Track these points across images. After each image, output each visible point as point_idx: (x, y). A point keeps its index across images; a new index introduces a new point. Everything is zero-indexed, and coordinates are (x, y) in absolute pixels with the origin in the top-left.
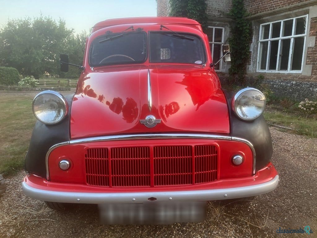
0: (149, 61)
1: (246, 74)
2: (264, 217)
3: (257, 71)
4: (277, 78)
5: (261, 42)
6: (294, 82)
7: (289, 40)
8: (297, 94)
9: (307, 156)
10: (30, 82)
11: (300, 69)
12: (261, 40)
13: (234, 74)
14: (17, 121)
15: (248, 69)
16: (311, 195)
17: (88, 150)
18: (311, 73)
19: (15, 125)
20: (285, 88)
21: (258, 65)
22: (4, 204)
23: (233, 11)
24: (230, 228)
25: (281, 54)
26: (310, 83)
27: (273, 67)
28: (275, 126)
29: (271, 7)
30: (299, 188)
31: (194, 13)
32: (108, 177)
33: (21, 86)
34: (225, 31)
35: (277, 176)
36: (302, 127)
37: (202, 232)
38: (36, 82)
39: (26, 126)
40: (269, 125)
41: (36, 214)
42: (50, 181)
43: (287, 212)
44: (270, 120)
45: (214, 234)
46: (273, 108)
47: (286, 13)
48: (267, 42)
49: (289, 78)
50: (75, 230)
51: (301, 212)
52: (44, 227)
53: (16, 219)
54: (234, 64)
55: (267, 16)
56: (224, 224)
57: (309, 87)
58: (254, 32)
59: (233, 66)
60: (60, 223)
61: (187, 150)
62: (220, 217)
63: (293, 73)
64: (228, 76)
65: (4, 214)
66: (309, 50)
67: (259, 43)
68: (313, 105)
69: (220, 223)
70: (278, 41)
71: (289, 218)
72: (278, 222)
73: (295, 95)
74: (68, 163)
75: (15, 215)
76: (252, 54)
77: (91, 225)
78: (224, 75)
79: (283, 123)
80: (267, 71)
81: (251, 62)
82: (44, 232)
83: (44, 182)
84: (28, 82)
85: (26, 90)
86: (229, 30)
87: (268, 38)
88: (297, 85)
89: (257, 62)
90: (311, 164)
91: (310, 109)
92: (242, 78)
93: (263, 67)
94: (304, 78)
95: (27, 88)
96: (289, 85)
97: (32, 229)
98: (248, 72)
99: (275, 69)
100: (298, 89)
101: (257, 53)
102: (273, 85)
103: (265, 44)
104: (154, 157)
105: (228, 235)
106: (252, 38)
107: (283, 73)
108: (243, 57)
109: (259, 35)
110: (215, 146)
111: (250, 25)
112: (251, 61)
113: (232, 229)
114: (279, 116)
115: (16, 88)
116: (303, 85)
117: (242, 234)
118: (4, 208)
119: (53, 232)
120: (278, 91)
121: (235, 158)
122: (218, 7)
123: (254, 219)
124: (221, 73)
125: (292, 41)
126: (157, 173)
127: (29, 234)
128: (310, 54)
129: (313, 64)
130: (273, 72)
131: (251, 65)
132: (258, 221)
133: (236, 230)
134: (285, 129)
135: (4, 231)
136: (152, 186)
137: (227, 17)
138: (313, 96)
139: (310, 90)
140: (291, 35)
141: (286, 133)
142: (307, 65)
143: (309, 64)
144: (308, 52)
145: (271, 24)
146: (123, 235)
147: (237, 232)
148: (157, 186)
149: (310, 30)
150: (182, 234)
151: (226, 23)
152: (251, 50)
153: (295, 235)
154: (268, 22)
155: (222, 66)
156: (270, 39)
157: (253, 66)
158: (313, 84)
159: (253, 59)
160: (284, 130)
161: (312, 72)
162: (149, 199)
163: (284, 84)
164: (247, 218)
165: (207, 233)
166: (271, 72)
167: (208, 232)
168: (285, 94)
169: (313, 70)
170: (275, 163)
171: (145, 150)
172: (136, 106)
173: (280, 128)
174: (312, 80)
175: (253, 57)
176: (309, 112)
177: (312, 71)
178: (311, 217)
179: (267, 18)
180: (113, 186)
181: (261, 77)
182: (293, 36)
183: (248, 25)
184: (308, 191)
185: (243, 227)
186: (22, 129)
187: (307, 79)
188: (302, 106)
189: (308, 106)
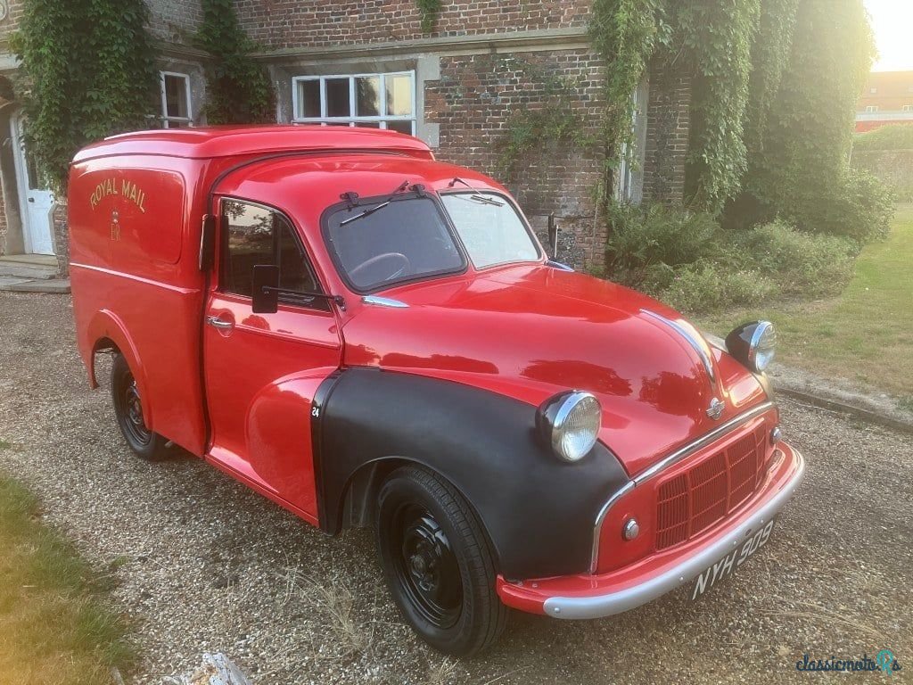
7: (375, 125)
12: (300, 117)
23: (207, 31)
29: (320, 39)
31: (119, 29)
34: (192, 84)
47: (363, 60)
55: (311, 60)
58: (279, 97)
86: (202, 82)
87: (318, 115)
106: (275, 112)
109: (292, 104)
111: (267, 77)
122: (166, 14)
137: (194, 46)
140: (379, 115)
145: (322, 79)
149: (426, 109)
151: (193, 63)
154: (315, 74)
156: (325, 118)
179: (312, 64)
182: (384, 117)
183: (261, 76)
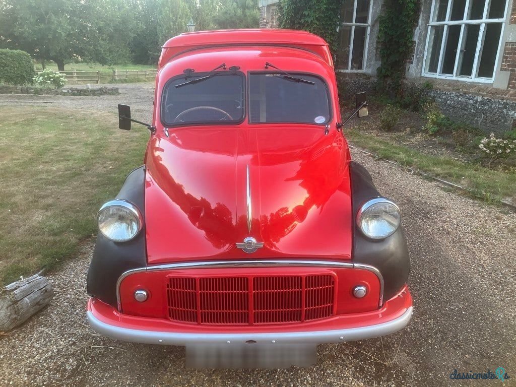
0: (249, 121)
1: (404, 78)
2: (394, 347)
3: (422, 75)
4: (454, 90)
5: (432, 26)
6: (479, 99)
7: (478, 26)
8: (482, 117)
9: (473, 243)
10: (52, 78)
11: (491, 76)
12: (433, 22)
13: (386, 76)
14: (47, 167)
15: (409, 70)
16: (464, 313)
17: (170, 279)
18: (507, 85)
19: (44, 176)
20: (464, 107)
21: (426, 64)
22: (53, 318)
24: (349, 365)
25: (463, 49)
26: (504, 101)
27: (448, 69)
28: (438, 181)
30: (450, 301)
32: (196, 312)
33: (37, 86)
35: (411, 308)
36: (477, 185)
37: (312, 370)
38: (62, 77)
39: (60, 177)
40: (430, 177)
41: (99, 337)
42: (123, 313)
43: (426, 341)
44: (432, 168)
45: (328, 373)
46: (440, 143)
48: (443, 26)
49: (473, 90)
50: (152, 362)
51: (445, 341)
52: (112, 357)
53: (74, 343)
54: (385, 61)
56: (341, 358)
57: (501, 108)
58: (422, 9)
59: (385, 64)
60: (132, 350)
61: (296, 281)
62: (338, 348)
63: (479, 83)
64: (376, 80)
65: (57, 335)
66: (508, 47)
67: (430, 27)
68: (501, 146)
69: (337, 357)
70: (459, 27)
71: (427, 350)
72: (411, 356)
73: (479, 119)
74: (145, 293)
75: (72, 337)
76: (416, 46)
77: (173, 356)
78: (369, 78)
79: (451, 176)
80: (438, 75)
81: (414, 59)
82: (113, 364)
83: (115, 313)
84: (49, 78)
85: (47, 93)
86: (380, 2)
87: (444, 20)
88: (483, 103)
89: (424, 60)
90: (475, 258)
91: (495, 151)
92: (397, 84)
93: (433, 68)
94: (496, 92)
95: (49, 89)
96: (471, 101)
97: (98, 360)
98: (407, 76)
99: (451, 72)
100: (485, 110)
101: (425, 45)
102: (446, 100)
103: (438, 30)
104: (254, 290)
105: (345, 375)
106: (418, 19)
107: (464, 82)
108: (401, 50)
109: (430, 13)
110: (331, 276)
112: (415, 57)
113: (351, 366)
114: (448, 163)
115: (31, 88)
116: (492, 104)
117: (363, 373)
118: (54, 325)
119: (125, 364)
120: (453, 111)
121: (356, 289)
123: (381, 352)
124: (364, 75)
125: (482, 28)
126: (258, 309)
127: (95, 368)
128: (508, 53)
129: (511, 70)
130: (448, 78)
131: (414, 65)
132: (386, 354)
133: (356, 368)
134: (452, 186)
135: (62, 363)
136: (251, 325)
138: (507, 122)
139: (503, 112)
140: (482, 19)
141: (453, 196)
142: (502, 72)
143: (505, 70)
144: (505, 49)
146: (214, 371)
147: (357, 371)
148: (257, 324)
149: (512, 14)
150: (287, 372)
152: (416, 39)
153: (430, 376)
155: (367, 63)
156: (448, 22)
157: (417, 65)
158: (508, 104)
159: (417, 55)
160: (450, 190)
161: (509, 84)
162: (247, 342)
163: (463, 100)
164: (373, 349)
165: (319, 372)
166: (444, 78)
167: (321, 371)
168: (463, 116)
169: (510, 79)
170: (424, 256)
171: (242, 281)
172: (231, 216)
173: (445, 184)
174: (507, 96)
175: (417, 52)
176: (493, 156)
177: (509, 82)
178: (456, 349)
180: (202, 322)
181: (428, 85)
182: (484, 20)
184: (461, 306)
185: (365, 363)
186: (56, 183)
187: (500, 95)
188: (484, 147)
189: (493, 146)
